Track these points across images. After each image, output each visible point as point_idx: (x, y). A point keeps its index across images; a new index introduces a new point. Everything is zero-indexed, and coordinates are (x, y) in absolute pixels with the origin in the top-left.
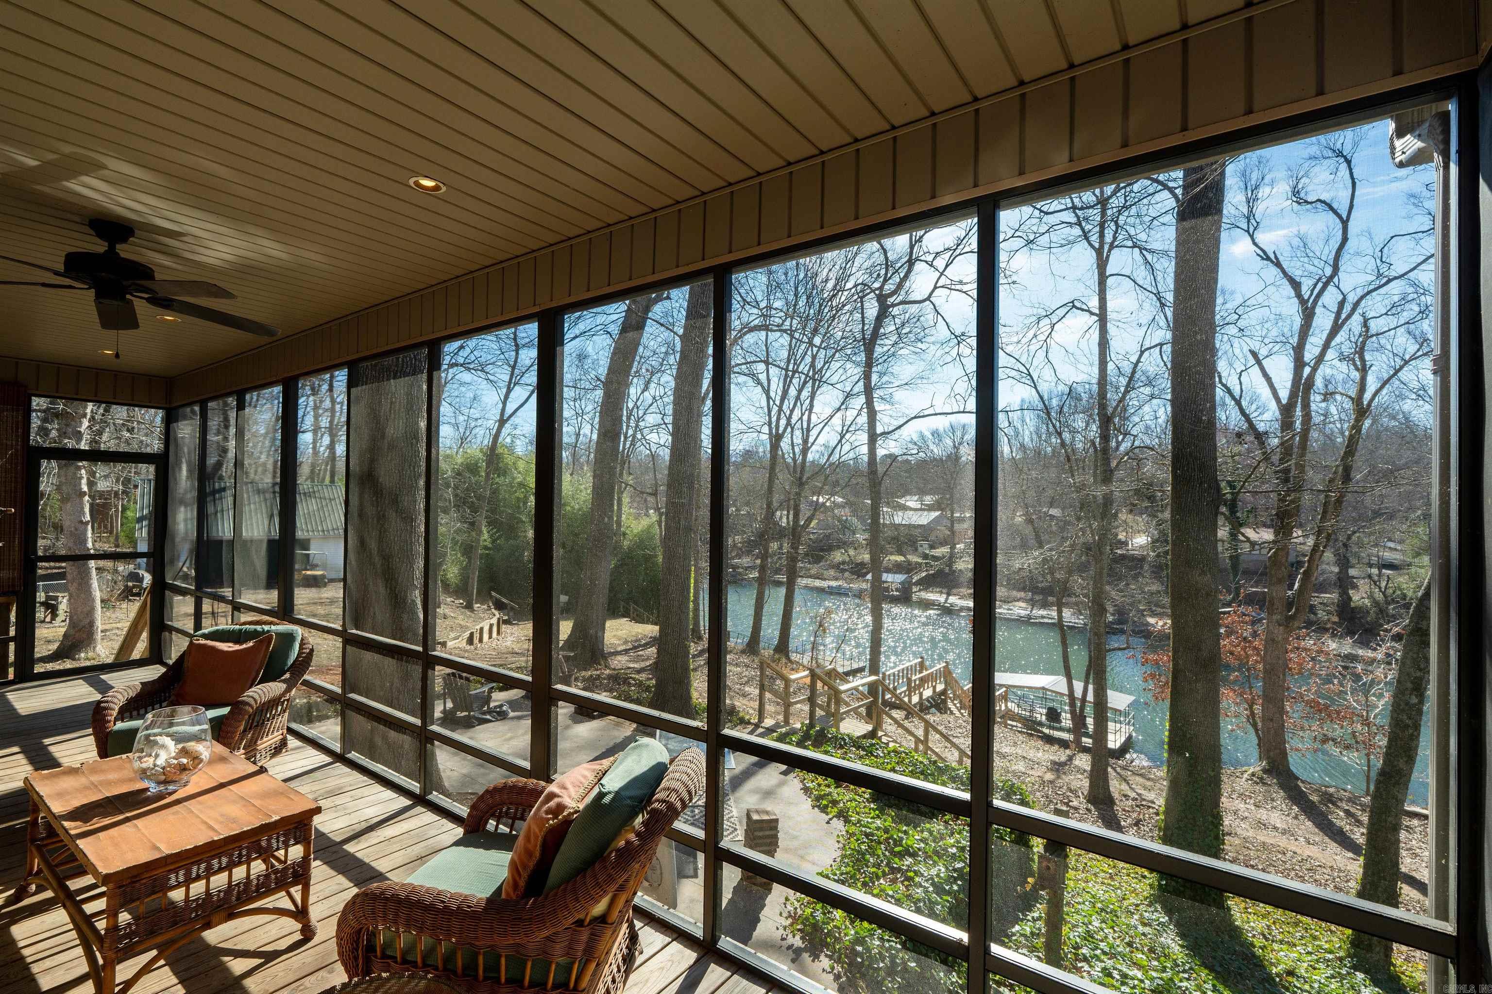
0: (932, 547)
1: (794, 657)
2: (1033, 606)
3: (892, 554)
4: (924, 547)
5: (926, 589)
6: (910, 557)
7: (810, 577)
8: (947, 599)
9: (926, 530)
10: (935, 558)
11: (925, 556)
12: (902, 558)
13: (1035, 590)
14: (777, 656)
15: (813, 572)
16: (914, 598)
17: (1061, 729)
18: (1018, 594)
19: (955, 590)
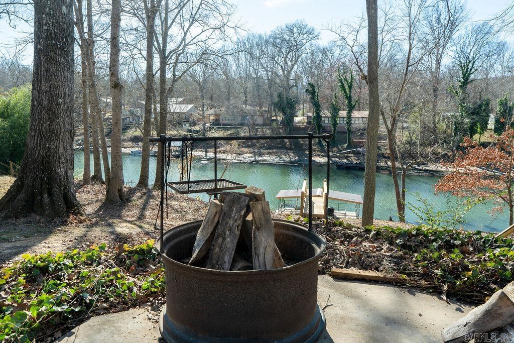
0: (192, 125)
2: (255, 155)
6: (180, 132)
8: (206, 155)
9: (187, 115)
11: (189, 131)
12: (176, 132)
18: (246, 150)
19: (210, 150)
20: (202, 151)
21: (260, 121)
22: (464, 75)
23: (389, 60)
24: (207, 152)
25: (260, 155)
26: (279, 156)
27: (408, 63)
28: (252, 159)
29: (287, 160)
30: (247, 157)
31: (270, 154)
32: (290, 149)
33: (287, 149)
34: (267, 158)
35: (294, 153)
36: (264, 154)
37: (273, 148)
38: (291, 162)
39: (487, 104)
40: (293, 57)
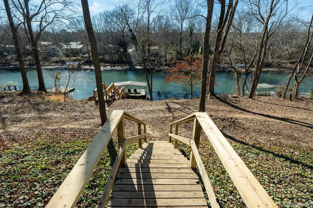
0: (83, 54)
1: (48, 90)
2: (112, 67)
3: (72, 57)
4: (81, 55)
5: (84, 65)
6: (78, 58)
7: (47, 66)
8: (90, 68)
9: (81, 50)
10: (86, 57)
11: (82, 57)
12: (76, 58)
13: (111, 63)
14: (40, 92)
15: (47, 64)
16: (82, 68)
17: (132, 94)
18: (108, 65)
19: (92, 65)
20: (89, 66)
21: (113, 51)
22: (191, 31)
23: (165, 24)
24: (91, 66)
25: (114, 66)
26: (122, 67)
27: (149, 23)
28: (110, 68)
29: (125, 68)
30: (109, 68)
31: (118, 66)
32: (127, 63)
33: (125, 63)
34: (117, 68)
35: (128, 65)
36: (116, 66)
37: (119, 63)
38: (127, 69)
39: (199, 43)
40: (125, 22)
